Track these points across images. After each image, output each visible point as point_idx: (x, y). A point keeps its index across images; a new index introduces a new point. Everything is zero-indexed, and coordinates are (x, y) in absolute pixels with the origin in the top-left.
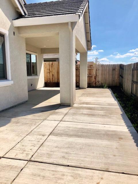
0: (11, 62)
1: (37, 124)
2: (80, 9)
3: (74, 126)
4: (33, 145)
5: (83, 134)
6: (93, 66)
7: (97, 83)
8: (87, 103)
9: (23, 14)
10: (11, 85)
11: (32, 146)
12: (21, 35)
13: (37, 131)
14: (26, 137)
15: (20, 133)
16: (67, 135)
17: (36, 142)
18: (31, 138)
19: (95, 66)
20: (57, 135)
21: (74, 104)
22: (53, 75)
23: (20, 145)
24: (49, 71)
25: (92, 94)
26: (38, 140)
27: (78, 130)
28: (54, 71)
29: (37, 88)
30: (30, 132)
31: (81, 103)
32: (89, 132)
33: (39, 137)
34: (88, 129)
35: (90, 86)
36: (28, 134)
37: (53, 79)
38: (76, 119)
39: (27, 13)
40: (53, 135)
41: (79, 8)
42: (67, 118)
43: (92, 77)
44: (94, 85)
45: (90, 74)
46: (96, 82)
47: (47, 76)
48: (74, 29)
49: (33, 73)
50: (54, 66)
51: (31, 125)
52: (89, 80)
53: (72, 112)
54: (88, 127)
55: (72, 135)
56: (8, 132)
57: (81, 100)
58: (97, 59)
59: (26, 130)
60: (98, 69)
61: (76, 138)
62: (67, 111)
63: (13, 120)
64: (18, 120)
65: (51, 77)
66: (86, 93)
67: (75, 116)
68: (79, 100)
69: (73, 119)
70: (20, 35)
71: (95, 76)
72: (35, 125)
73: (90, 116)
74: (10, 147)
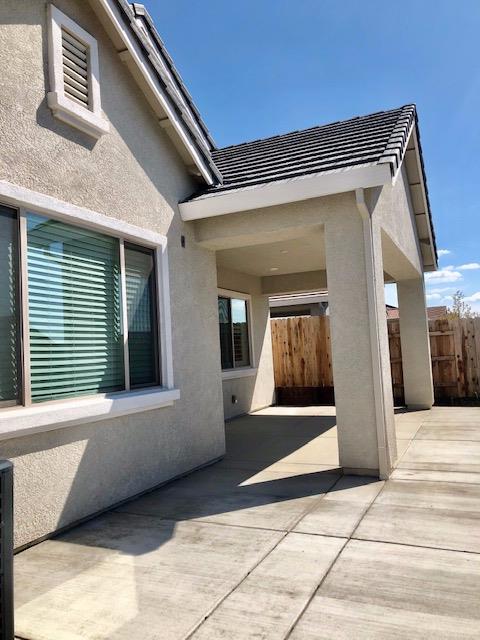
0: (173, 329)
1: (266, 549)
2: (392, 146)
3: (405, 562)
4: (259, 631)
5: (448, 597)
6: (450, 326)
7: (471, 387)
8: (443, 468)
9: (211, 181)
10: (171, 404)
11: (255, 635)
12: (204, 244)
13: (268, 574)
14: (232, 597)
15: (209, 579)
16: (383, 598)
17: (269, 620)
18: (250, 605)
19: (457, 325)
20: (343, 595)
21: (391, 470)
22: (303, 362)
23: (210, 630)
24: (288, 350)
25: (457, 428)
26: (276, 614)
27: (425, 578)
28: (306, 348)
29: (252, 409)
30: (242, 576)
31: (421, 466)
32: (468, 588)
33: (275, 599)
34: (464, 577)
35: (444, 398)
36: (234, 583)
37: (302, 375)
38: (409, 533)
39: (220, 177)
40: (329, 596)
41: (387, 141)
42: (370, 527)
43: (448, 364)
44: (461, 394)
45: (441, 354)
46: (467, 383)
47: (283, 365)
48: (376, 211)
49: (239, 357)
50: (306, 331)
51: (246, 551)
52: (437, 374)
53: (388, 502)
54: (464, 569)
55: (403, 600)
56: (168, 576)
57: (417, 456)
58: (460, 295)
59: (228, 569)
60: (470, 336)
61: (419, 613)
62: (370, 498)
63: (183, 527)
64: (197, 530)
65: (297, 371)
66: (431, 424)
67: (402, 518)
68: (410, 454)
69: (396, 531)
70: (199, 244)
71: (461, 358)
72: (258, 551)
73: (461, 520)
74: (178, 633)
